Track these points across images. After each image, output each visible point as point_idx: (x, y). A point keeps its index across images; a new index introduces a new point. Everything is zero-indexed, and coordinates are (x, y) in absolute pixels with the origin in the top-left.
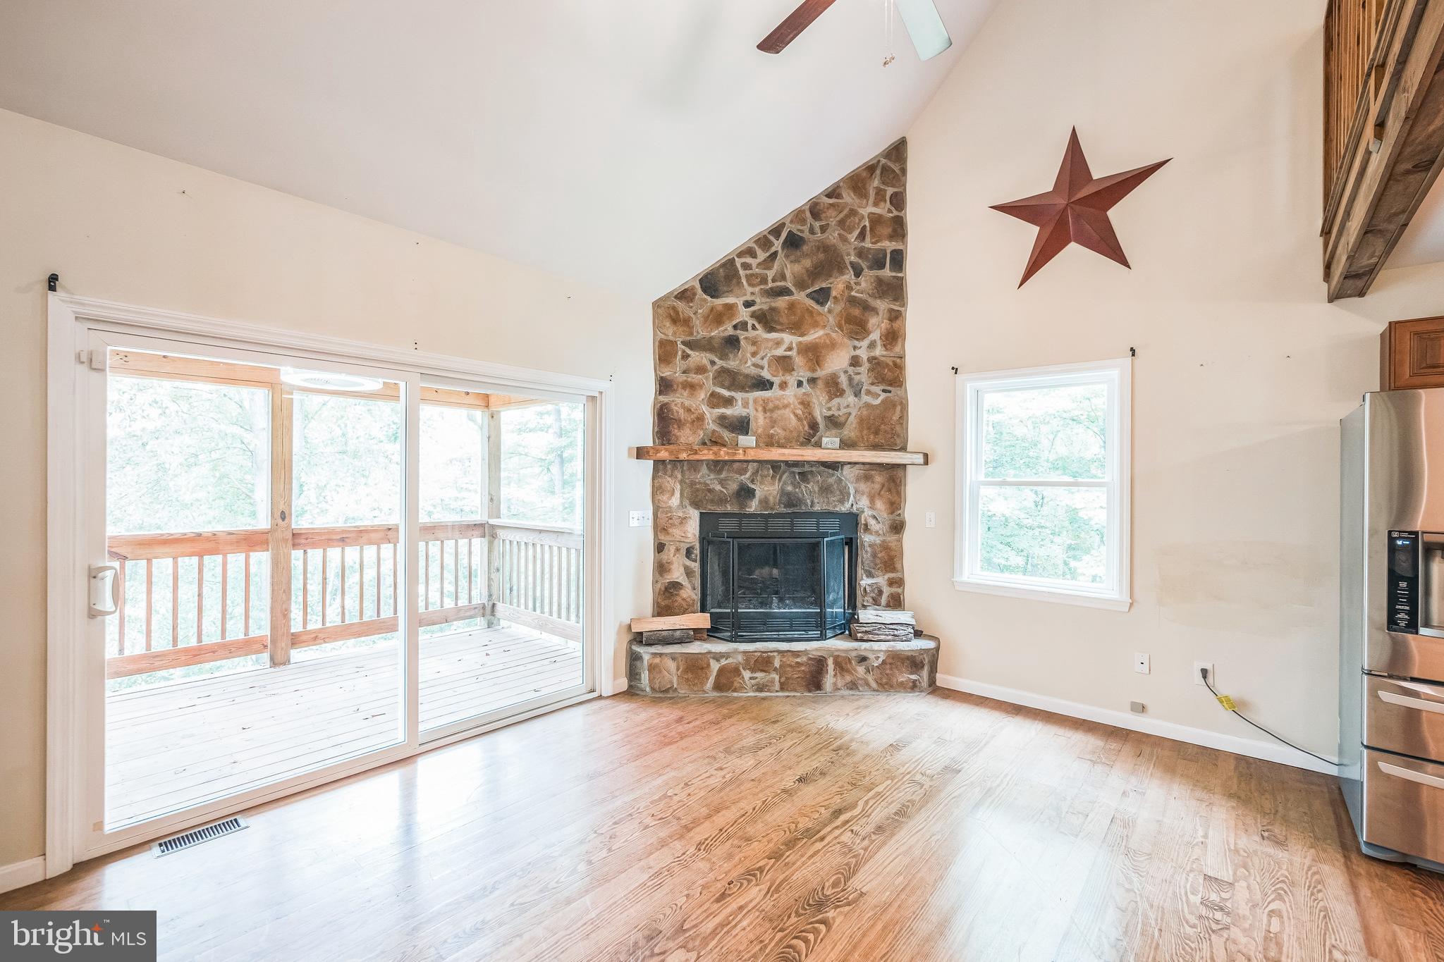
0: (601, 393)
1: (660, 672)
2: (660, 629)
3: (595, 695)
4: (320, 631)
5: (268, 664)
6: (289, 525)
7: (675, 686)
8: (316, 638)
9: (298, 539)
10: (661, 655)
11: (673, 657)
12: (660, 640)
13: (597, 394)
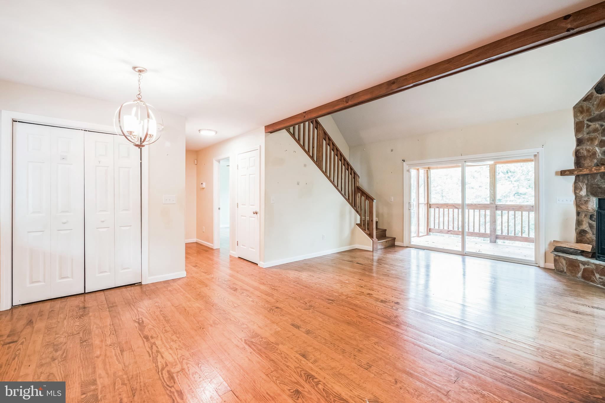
0: (538, 153)
1: (558, 263)
2: (564, 247)
3: (537, 265)
4: (506, 236)
5: (489, 241)
6: (495, 203)
7: (565, 271)
8: (504, 238)
9: (497, 208)
10: (559, 256)
11: (565, 258)
12: (561, 251)
13: (537, 154)
